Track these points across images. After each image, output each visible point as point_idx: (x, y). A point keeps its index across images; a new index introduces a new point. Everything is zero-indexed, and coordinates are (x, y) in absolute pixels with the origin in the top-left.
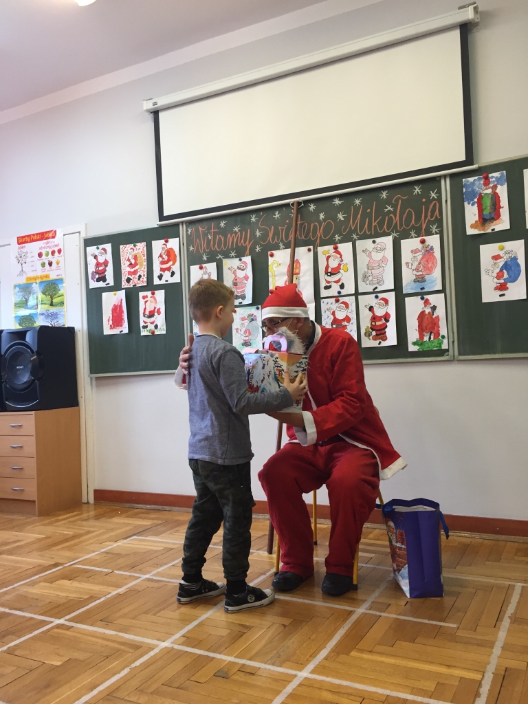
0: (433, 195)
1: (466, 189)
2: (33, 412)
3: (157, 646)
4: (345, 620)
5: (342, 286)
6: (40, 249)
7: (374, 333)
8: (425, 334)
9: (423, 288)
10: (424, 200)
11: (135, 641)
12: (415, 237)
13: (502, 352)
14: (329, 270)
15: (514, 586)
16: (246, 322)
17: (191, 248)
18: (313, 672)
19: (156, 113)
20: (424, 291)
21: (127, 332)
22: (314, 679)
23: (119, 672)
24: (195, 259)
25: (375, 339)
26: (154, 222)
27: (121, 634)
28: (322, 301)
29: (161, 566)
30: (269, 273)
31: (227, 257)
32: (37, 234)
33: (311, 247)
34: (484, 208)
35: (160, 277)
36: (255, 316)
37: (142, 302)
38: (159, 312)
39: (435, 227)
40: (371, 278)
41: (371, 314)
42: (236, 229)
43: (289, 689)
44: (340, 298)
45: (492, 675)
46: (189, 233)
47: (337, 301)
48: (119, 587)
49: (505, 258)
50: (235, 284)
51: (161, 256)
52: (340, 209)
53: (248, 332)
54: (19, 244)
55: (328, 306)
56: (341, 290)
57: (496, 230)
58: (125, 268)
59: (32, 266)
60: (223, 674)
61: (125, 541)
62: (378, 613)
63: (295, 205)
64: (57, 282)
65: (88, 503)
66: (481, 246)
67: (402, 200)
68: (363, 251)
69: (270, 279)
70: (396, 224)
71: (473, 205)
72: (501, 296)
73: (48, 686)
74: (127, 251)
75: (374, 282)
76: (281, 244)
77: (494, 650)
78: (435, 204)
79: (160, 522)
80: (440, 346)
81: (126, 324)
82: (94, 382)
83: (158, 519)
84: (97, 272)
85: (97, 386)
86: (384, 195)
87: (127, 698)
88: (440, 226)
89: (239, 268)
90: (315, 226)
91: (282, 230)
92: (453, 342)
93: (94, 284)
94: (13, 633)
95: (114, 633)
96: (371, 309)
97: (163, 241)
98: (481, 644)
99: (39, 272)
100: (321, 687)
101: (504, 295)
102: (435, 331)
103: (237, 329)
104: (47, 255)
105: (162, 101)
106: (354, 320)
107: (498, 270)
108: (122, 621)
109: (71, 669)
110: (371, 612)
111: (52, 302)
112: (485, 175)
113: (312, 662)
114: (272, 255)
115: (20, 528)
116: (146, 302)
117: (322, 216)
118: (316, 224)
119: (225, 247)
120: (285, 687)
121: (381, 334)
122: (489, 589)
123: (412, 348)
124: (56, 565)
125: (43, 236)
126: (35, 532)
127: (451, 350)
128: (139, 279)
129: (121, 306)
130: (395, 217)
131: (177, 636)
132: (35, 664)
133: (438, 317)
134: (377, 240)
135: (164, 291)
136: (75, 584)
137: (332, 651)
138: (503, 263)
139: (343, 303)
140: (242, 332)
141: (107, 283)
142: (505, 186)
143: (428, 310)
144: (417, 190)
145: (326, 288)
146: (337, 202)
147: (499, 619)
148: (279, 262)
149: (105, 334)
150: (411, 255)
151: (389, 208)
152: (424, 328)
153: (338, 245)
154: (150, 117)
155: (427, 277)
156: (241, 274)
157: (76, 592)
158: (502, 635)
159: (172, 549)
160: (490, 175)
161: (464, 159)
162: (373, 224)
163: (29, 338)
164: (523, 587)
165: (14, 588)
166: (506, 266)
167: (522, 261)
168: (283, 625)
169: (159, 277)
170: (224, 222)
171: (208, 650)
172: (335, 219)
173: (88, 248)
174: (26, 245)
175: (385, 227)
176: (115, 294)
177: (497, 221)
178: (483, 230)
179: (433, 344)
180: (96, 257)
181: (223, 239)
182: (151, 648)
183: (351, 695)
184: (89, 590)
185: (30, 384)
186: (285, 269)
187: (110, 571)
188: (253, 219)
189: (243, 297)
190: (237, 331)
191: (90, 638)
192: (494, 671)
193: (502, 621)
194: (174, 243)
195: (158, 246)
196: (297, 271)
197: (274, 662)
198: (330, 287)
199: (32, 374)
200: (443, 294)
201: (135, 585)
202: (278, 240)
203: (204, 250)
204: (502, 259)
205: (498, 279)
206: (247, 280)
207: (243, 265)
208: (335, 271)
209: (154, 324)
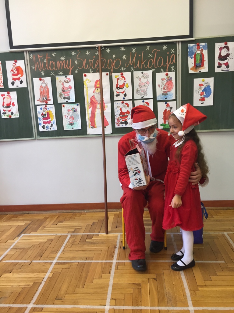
0: (173, 51)
1: (189, 50)
3: (104, 309)
5: (125, 95)
8: (167, 120)
10: (168, 53)
12: (163, 72)
14: (119, 86)
15: (224, 234)
16: (71, 112)
17: (33, 68)
20: (166, 99)
22: (199, 310)
24: (36, 74)
26: (6, 49)
28: (115, 102)
29: (57, 252)
30: (84, 86)
31: (58, 74)
33: (108, 73)
34: (196, 60)
35: (13, 84)
36: (76, 109)
38: (13, 105)
39: (173, 68)
40: (140, 92)
42: (62, 58)
44: (124, 101)
46: (31, 57)
47: (123, 103)
49: (205, 86)
50: (63, 91)
51: (12, 70)
52: (124, 53)
53: (72, 118)
55: (118, 105)
56: (125, 97)
57: (201, 72)
61: (19, 238)
63: (99, 48)
66: (195, 79)
67: (157, 52)
68: (137, 77)
69: (85, 89)
70: (154, 64)
71: (192, 58)
72: (202, 103)
75: (142, 94)
76: (90, 70)
78: (173, 56)
86: (148, 48)
88: (176, 67)
89: (65, 82)
90: (110, 62)
91: (91, 62)
95: (72, 306)
97: (13, 62)
101: (203, 103)
103: (65, 116)
107: (201, 91)
108: (69, 297)
112: (198, 44)
113: (188, 300)
114: (85, 76)
116: (4, 98)
117: (114, 56)
118: (111, 60)
119: (56, 68)
122: (216, 238)
123: (160, 127)
130: (153, 60)
131: (109, 299)
134: (144, 72)
135: (16, 92)
136: (16, 275)
138: (204, 88)
139: (126, 104)
140: (69, 118)
142: (207, 50)
143: (168, 109)
144: (165, 47)
145: (117, 96)
146: (123, 49)
150: (161, 81)
151: (151, 55)
152: (166, 118)
153: (123, 73)
155: (168, 93)
156: (66, 85)
159: (52, 240)
160: (200, 44)
161: (189, 34)
162: (142, 63)
164: (228, 234)
166: (205, 90)
168: (154, 279)
169: (12, 83)
170: (54, 53)
172: (121, 58)
175: (148, 65)
177: (202, 67)
178: (196, 71)
181: (54, 64)
187: (29, 261)
188: (73, 54)
189: (69, 98)
190: (66, 117)
194: (21, 63)
195: (10, 64)
197: (172, 304)
198: (119, 95)
200: (176, 102)
201: (53, 269)
202: (89, 67)
203: (42, 69)
204: (203, 86)
205: (201, 96)
206: (71, 89)
207: (67, 80)
208: (121, 87)
209: (11, 112)
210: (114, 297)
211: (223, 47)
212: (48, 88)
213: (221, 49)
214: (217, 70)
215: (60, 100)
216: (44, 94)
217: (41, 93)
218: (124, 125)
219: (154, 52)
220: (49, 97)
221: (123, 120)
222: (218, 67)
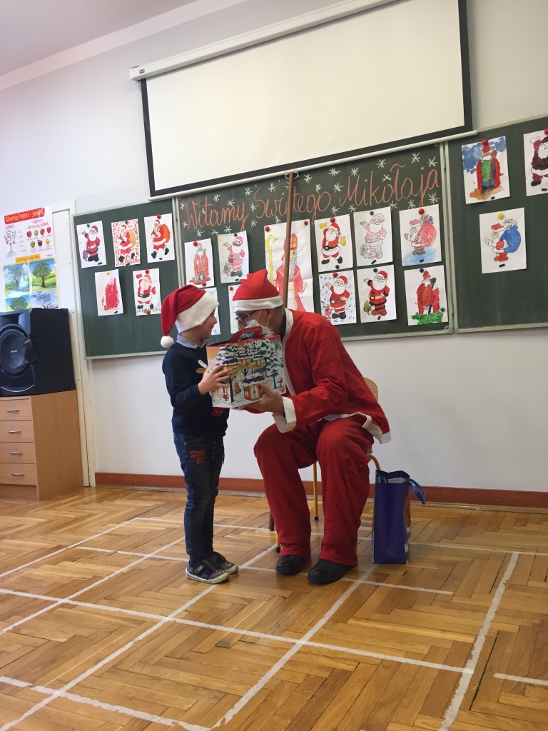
0: (432, 163)
1: (465, 156)
2: (30, 397)
3: (160, 621)
4: (345, 590)
5: (340, 260)
6: (29, 227)
7: (373, 308)
8: (424, 307)
9: (422, 261)
10: (422, 168)
11: (139, 617)
12: (414, 208)
13: (503, 324)
14: (327, 244)
15: (511, 554)
17: (185, 224)
18: (312, 639)
19: (143, 82)
20: (423, 263)
21: (122, 312)
22: (313, 646)
23: (123, 646)
24: (189, 236)
25: (374, 313)
26: (145, 198)
27: (124, 611)
28: (320, 276)
29: (164, 545)
30: (266, 248)
31: (222, 232)
32: (25, 213)
33: (308, 220)
34: (483, 175)
35: (154, 255)
37: (136, 281)
38: (154, 292)
39: (434, 196)
40: (369, 251)
41: (370, 288)
42: (231, 203)
43: (288, 656)
44: (338, 273)
45: (485, 638)
46: (182, 208)
47: (335, 276)
48: (122, 566)
49: (505, 227)
50: (231, 261)
51: (154, 233)
52: (336, 179)
54: (6, 223)
55: (327, 281)
56: (339, 265)
57: (496, 198)
58: (117, 246)
59: (22, 246)
60: (224, 645)
61: (128, 522)
62: (376, 583)
63: (291, 177)
64: (47, 262)
65: (90, 486)
66: (481, 216)
67: (400, 169)
68: (361, 223)
69: (267, 255)
70: (394, 194)
71: (472, 173)
72: (501, 266)
73: (54, 661)
74: (118, 228)
75: (373, 255)
76: (277, 218)
77: (488, 615)
78: (434, 172)
79: (162, 503)
80: (440, 319)
81: (120, 305)
82: (90, 365)
83: (160, 500)
84: (89, 251)
85: (94, 368)
86: (382, 164)
87: (130, 670)
88: (439, 195)
89: (234, 244)
90: (311, 200)
91: (278, 203)
92: (453, 315)
93: (86, 264)
94: (18, 614)
95: (118, 610)
96: (370, 283)
97: (155, 218)
98: (475, 610)
99: (29, 252)
100: (319, 652)
101: (503, 265)
102: (435, 304)
104: (36, 234)
105: (149, 69)
106: (353, 295)
107: (498, 240)
108: (125, 599)
109: (76, 645)
110: (369, 582)
111: (43, 283)
112: (484, 141)
113: (310, 631)
114: (268, 230)
115: (22, 512)
116: (140, 281)
117: (318, 188)
118: (313, 196)
119: (219, 222)
120: (284, 655)
121: (380, 309)
122: (487, 557)
123: (412, 322)
124: (59, 547)
125: (31, 215)
126: (36, 517)
127: (451, 323)
128: (132, 258)
129: (115, 286)
130: (393, 187)
131: (180, 610)
132: (41, 642)
133: (437, 290)
134: (376, 211)
135: (158, 269)
136: (79, 565)
137: (331, 620)
138: (503, 232)
139: (341, 277)
141: (99, 262)
142: (505, 152)
143: (427, 283)
144: (415, 158)
145: (324, 262)
146: (334, 172)
147: (494, 586)
148: (275, 235)
149: (99, 315)
150: (410, 227)
151: (387, 178)
152: (424, 300)
154: (138, 86)
155: (426, 249)
156: (236, 250)
157: (79, 573)
158: (496, 601)
159: (174, 529)
160: (490, 141)
161: (463, 124)
162: (371, 195)
163: (22, 321)
164: (520, 555)
165: (17, 571)
166: (506, 236)
167: (522, 230)
168: (284, 597)
169: (152, 255)
170: (218, 196)
171: (210, 623)
172: (332, 190)
173: (78, 226)
174: (14, 224)
175: (383, 197)
176: (108, 274)
177: (497, 189)
178: (483, 198)
179: (433, 318)
180: (86, 236)
181: (217, 214)
182: (154, 623)
183: (348, 660)
184: (91, 570)
185: (26, 368)
186: (281, 244)
187: (113, 551)
188: (248, 193)
189: (240, 274)
191: (94, 615)
192: (486, 634)
193: (497, 587)
194: (166, 219)
195: (150, 222)
196: (294, 246)
197: (274, 632)
198: (328, 261)
199: (27, 357)
200: (443, 266)
201: (138, 564)
202: (274, 214)
203: (198, 225)
204: (502, 229)
205: (498, 249)
206: (243, 257)
207: (238, 240)
208: (333, 245)
209: (150, 304)
210: (191, 609)
211: (541, 139)
212: (207, 258)
213: (537, 144)
214: (531, 191)
215: (225, 278)
216: (201, 269)
217: (196, 267)
218: (339, 319)
219: (395, 170)
220: (208, 274)
221: (336, 311)
222: (534, 184)
